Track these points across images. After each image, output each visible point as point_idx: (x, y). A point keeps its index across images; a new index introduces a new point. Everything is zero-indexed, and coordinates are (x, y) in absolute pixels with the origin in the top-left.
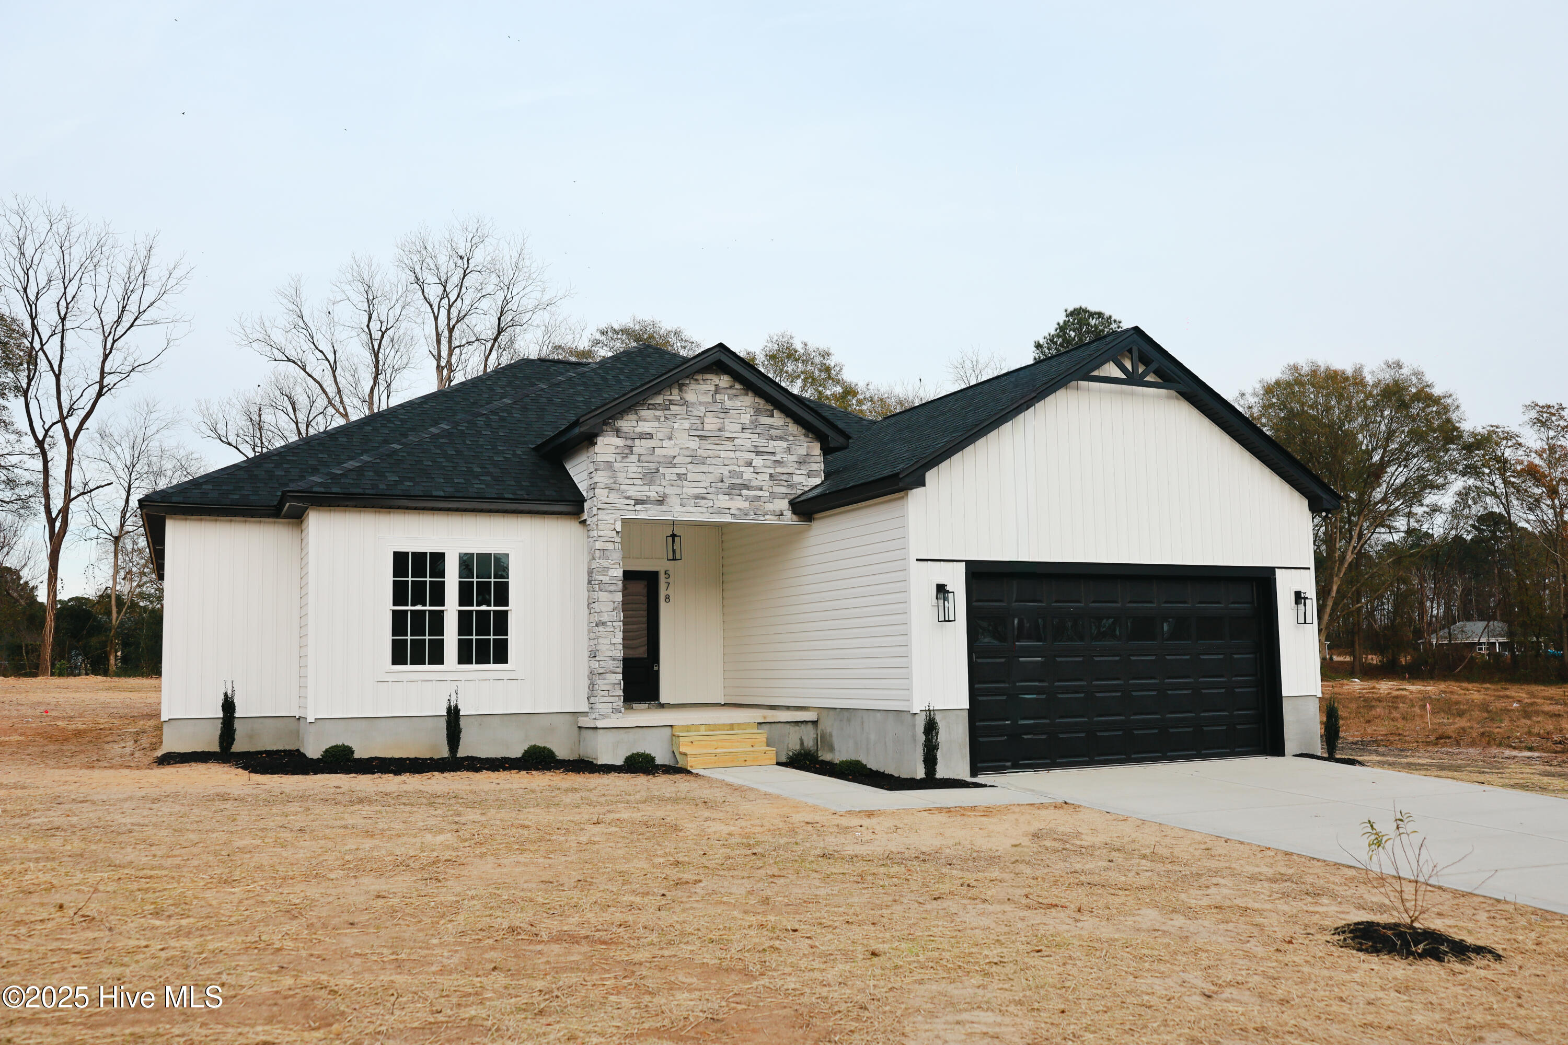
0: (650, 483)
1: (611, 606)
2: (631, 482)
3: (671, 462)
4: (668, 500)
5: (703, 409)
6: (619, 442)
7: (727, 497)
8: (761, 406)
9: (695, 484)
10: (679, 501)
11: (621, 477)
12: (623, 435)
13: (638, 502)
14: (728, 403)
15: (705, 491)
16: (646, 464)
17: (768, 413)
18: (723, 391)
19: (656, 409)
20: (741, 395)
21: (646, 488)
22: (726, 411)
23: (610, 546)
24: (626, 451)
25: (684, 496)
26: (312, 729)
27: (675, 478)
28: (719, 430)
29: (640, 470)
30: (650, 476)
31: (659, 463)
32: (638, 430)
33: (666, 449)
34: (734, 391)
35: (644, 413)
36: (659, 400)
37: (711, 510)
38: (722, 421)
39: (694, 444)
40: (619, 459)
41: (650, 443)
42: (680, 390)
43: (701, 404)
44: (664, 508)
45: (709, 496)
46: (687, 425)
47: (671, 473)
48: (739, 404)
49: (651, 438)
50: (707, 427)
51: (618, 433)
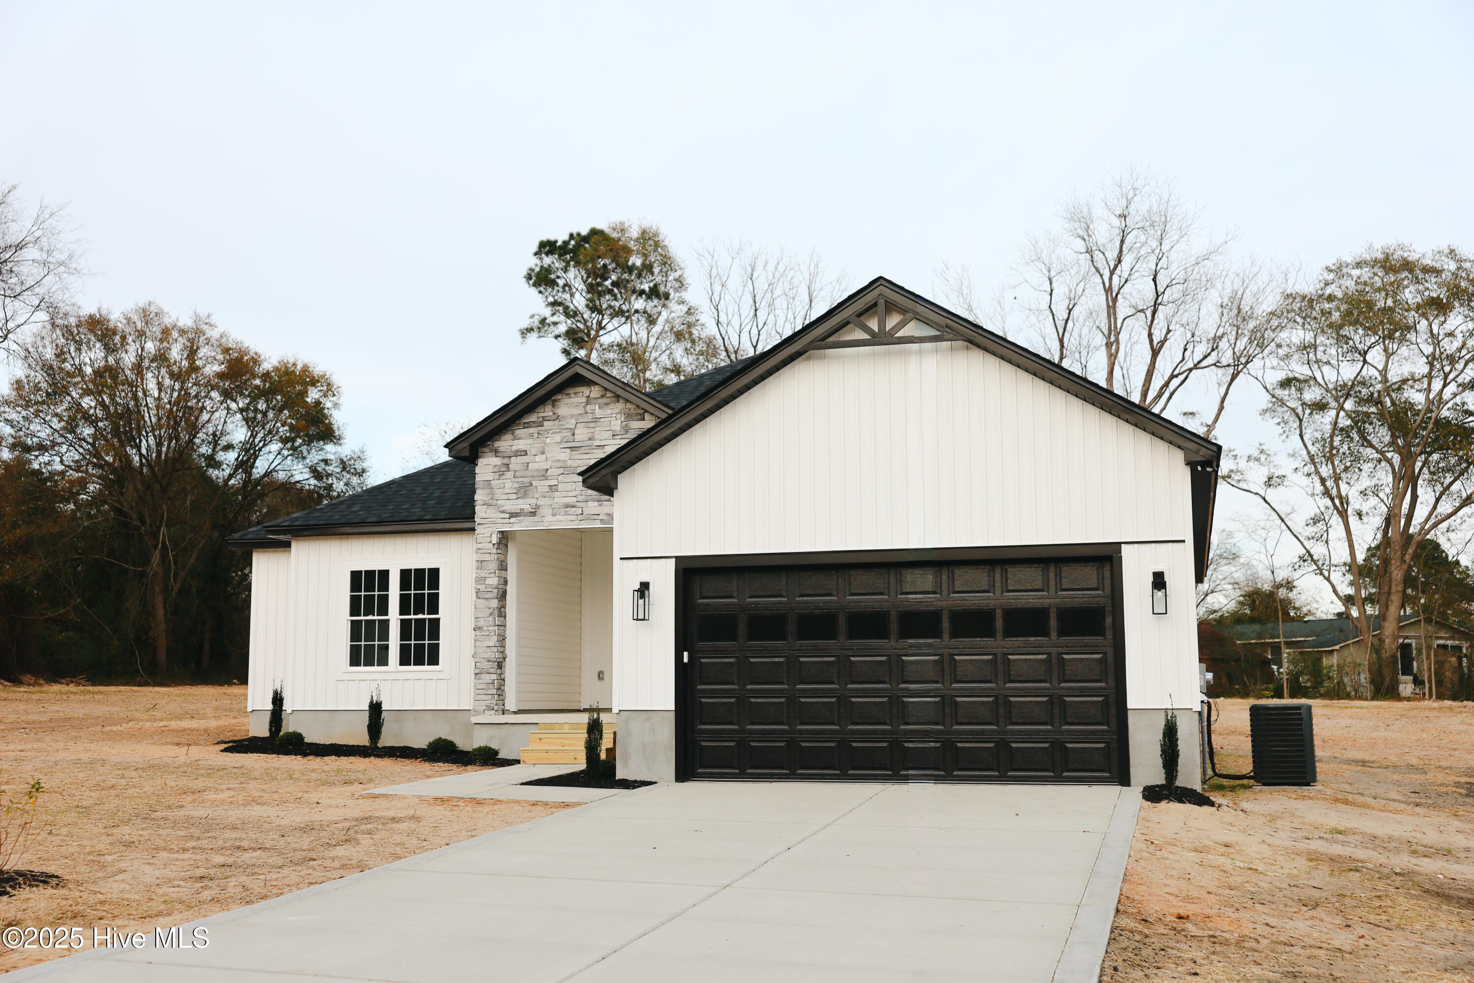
0: (525, 495)
1: (489, 612)
2: (506, 497)
3: (544, 475)
4: (539, 511)
5: (573, 421)
6: (497, 461)
7: (596, 504)
8: (632, 411)
9: (565, 494)
10: (550, 511)
11: (498, 493)
12: (501, 454)
13: (513, 515)
14: (598, 412)
15: (575, 499)
16: (521, 479)
17: (639, 417)
18: (595, 401)
19: (530, 427)
20: (612, 402)
21: (520, 501)
22: (596, 420)
23: (487, 557)
24: (503, 469)
25: (556, 506)
26: (291, 717)
27: (548, 490)
28: (590, 439)
29: (516, 485)
30: (523, 491)
31: (532, 477)
32: (514, 448)
33: (538, 463)
34: (605, 400)
35: (519, 432)
36: (533, 418)
37: (580, 517)
38: (593, 430)
39: (565, 455)
40: (497, 476)
41: (525, 459)
42: (554, 406)
43: (572, 416)
44: (536, 519)
45: (578, 504)
46: (558, 438)
47: (542, 486)
48: (609, 412)
49: (526, 454)
50: (577, 438)
51: (496, 452)
